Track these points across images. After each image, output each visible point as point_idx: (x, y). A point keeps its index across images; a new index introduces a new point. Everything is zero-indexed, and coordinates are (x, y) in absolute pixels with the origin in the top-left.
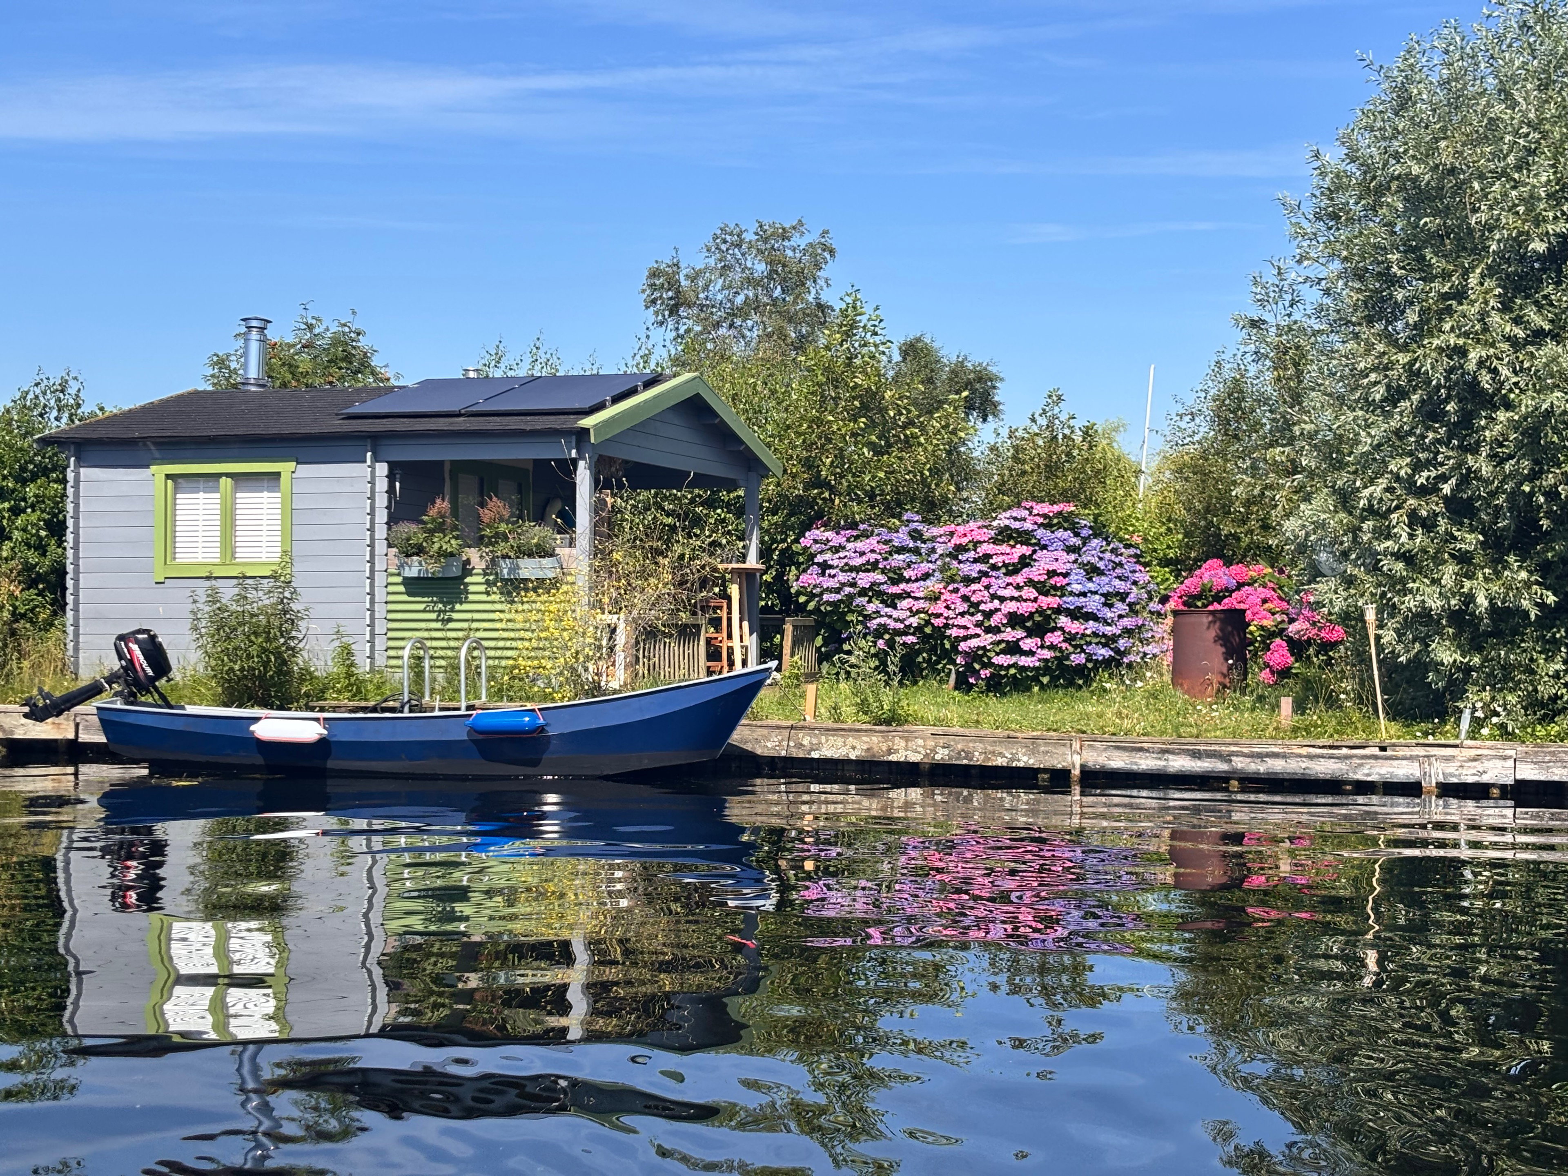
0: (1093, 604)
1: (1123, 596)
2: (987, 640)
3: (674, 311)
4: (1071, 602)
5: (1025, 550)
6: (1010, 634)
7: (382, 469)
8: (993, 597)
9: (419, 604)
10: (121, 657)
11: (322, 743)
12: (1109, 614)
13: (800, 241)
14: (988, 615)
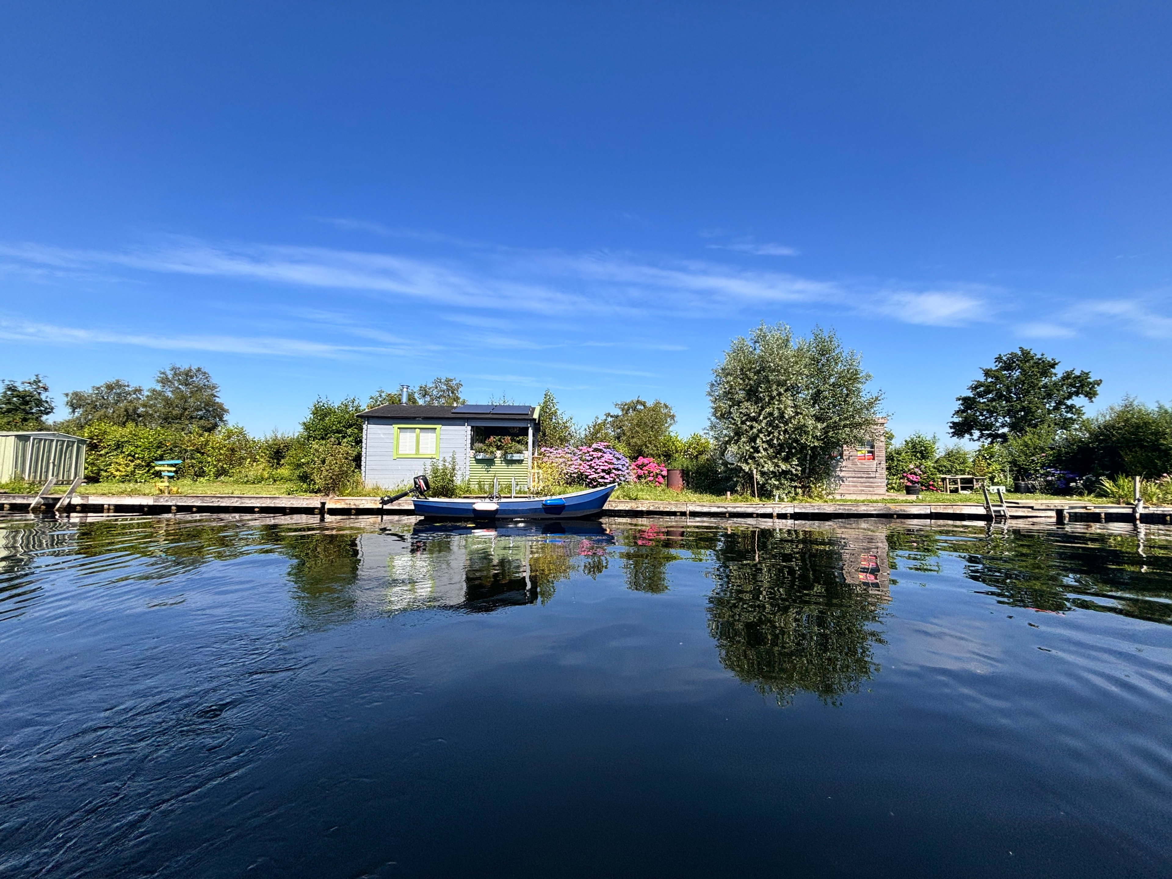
0: (620, 467)
1: (624, 465)
2: (596, 476)
3: (424, 396)
4: (616, 466)
5: (600, 454)
6: (602, 474)
7: (469, 428)
8: (597, 465)
9: (480, 466)
10: (416, 483)
11: (497, 510)
12: (623, 469)
13: (454, 382)
14: (596, 469)
